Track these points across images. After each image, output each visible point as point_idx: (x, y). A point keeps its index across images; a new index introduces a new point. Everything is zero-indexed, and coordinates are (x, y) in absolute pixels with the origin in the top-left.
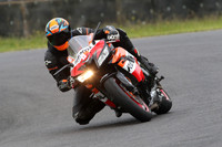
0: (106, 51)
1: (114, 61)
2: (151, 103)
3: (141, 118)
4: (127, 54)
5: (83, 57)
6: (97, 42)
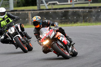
0: (53, 34)
1: (56, 37)
2: (70, 52)
3: (66, 58)
4: (61, 34)
5: (45, 35)
6: (50, 30)
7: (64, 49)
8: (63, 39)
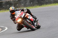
2: (35, 26)
5: (18, 16)
6: (22, 12)
7: (31, 24)
8: (31, 18)
